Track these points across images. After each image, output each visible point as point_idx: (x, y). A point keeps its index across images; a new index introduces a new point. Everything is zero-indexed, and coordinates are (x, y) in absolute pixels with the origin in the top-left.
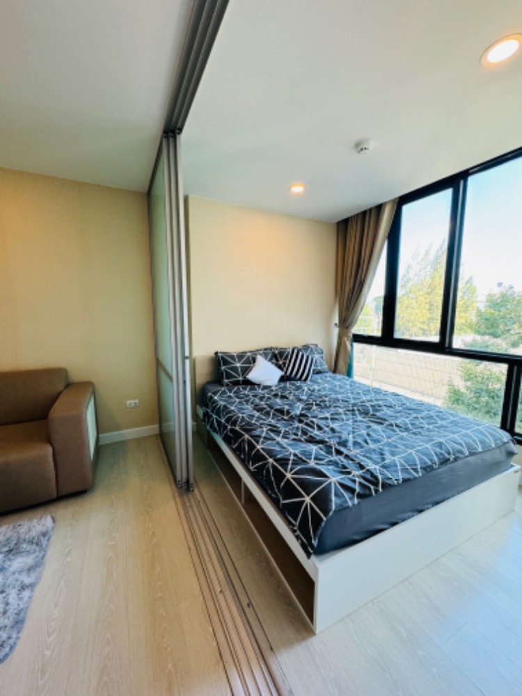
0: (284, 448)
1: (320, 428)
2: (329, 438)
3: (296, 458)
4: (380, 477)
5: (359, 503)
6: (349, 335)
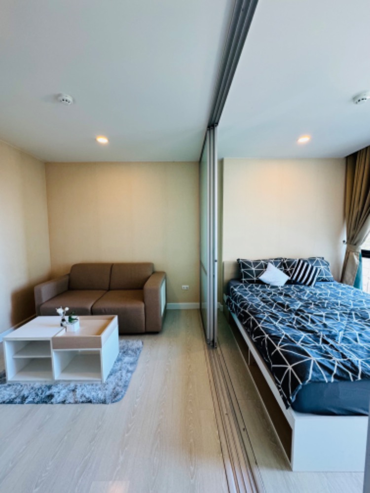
0: (279, 330)
1: (313, 322)
2: (320, 331)
3: (286, 338)
4: (360, 369)
5: (334, 382)
6: (357, 251)
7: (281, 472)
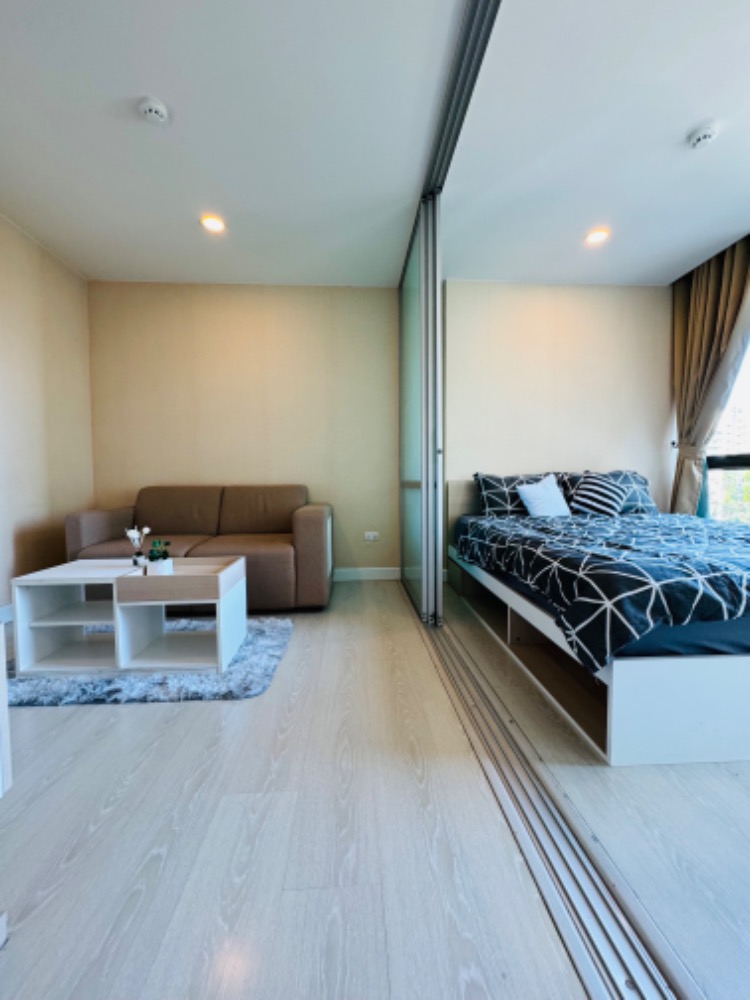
6: (699, 456)
7: (591, 769)
